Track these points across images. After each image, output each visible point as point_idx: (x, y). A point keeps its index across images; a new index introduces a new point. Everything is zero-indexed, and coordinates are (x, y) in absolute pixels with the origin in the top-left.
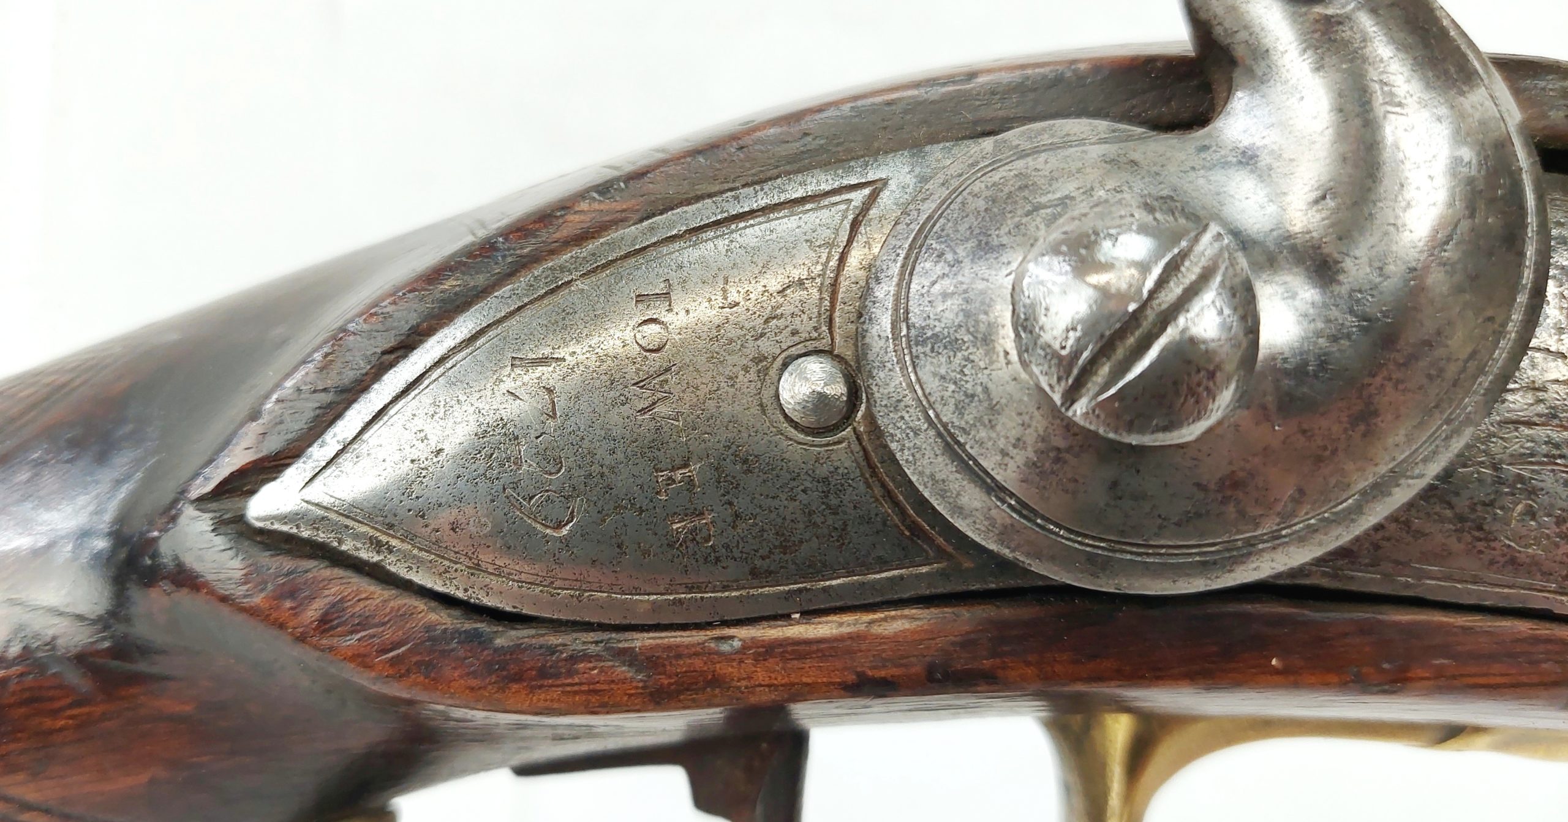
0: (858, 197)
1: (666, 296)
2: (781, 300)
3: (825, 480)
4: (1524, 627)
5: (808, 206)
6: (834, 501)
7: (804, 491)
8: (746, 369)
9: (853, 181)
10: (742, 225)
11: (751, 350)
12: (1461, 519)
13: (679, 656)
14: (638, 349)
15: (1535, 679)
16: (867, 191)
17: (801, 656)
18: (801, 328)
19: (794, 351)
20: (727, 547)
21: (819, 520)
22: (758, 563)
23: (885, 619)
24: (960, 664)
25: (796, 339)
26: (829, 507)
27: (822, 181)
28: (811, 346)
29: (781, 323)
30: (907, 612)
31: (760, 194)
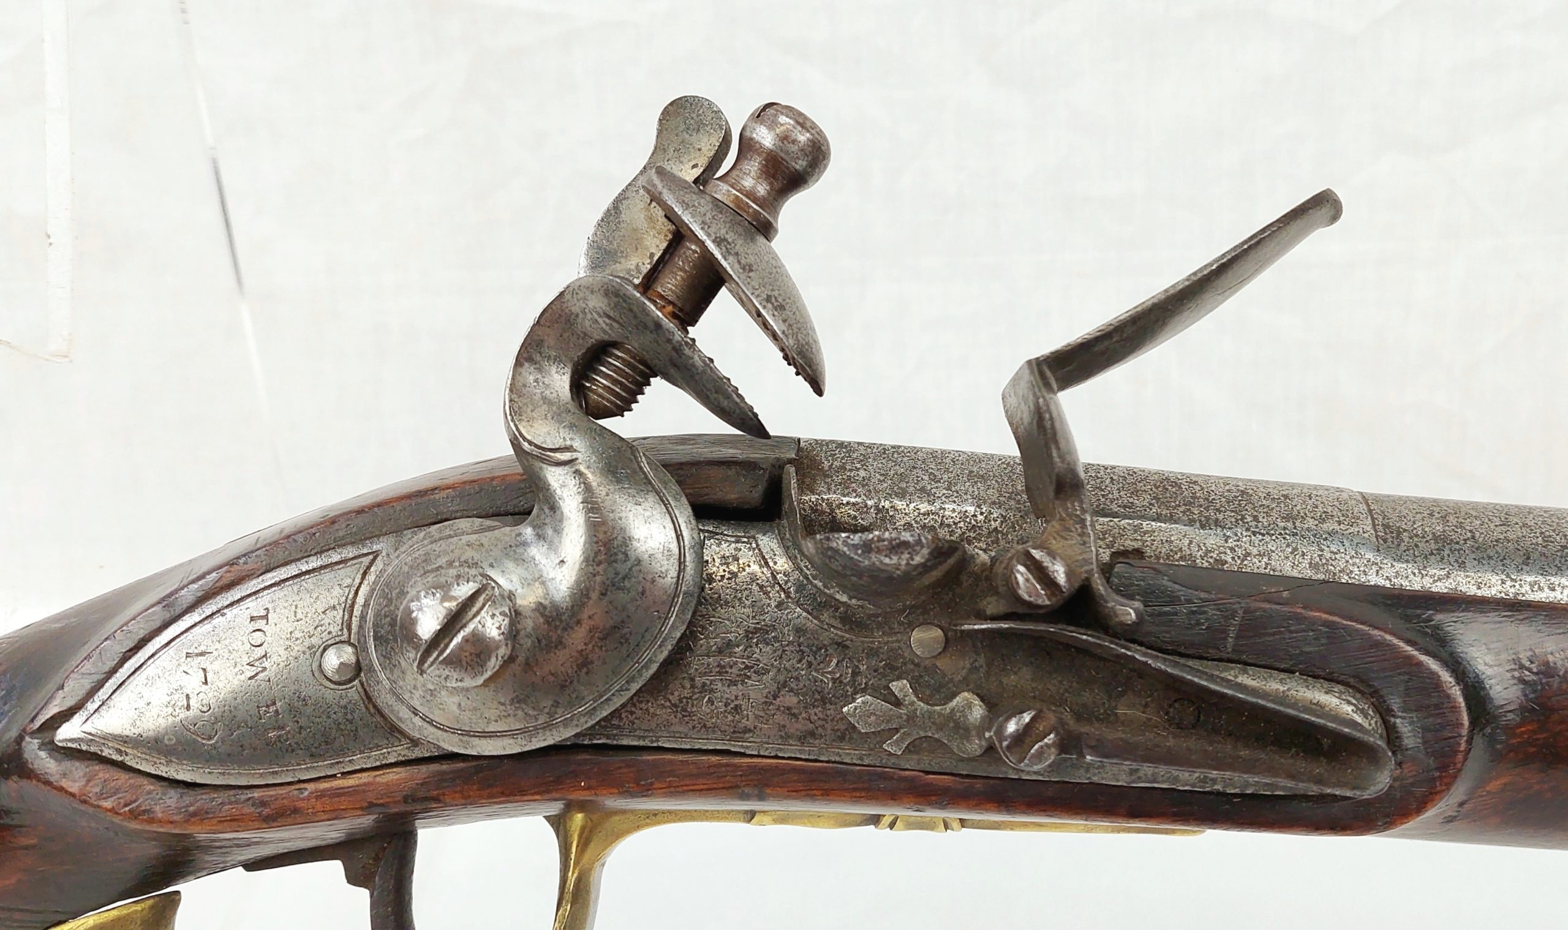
0: (366, 560)
1: (266, 617)
2: (323, 616)
3: (345, 707)
4: (714, 759)
5: (341, 566)
6: (349, 717)
7: (335, 713)
8: (304, 653)
9: (365, 551)
10: (307, 577)
11: (307, 644)
12: (675, 706)
13: (276, 800)
14: (249, 646)
15: (721, 785)
16: (371, 557)
17: (339, 795)
18: (332, 630)
19: (330, 642)
20: (297, 743)
21: (342, 727)
22: (313, 750)
23: (383, 774)
24: (421, 794)
25: (331, 636)
26: (347, 720)
27: (349, 552)
28: (337, 639)
29: (323, 628)
30: (395, 770)
31: (319, 560)
